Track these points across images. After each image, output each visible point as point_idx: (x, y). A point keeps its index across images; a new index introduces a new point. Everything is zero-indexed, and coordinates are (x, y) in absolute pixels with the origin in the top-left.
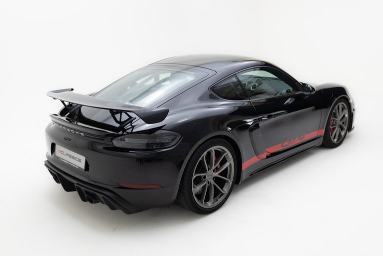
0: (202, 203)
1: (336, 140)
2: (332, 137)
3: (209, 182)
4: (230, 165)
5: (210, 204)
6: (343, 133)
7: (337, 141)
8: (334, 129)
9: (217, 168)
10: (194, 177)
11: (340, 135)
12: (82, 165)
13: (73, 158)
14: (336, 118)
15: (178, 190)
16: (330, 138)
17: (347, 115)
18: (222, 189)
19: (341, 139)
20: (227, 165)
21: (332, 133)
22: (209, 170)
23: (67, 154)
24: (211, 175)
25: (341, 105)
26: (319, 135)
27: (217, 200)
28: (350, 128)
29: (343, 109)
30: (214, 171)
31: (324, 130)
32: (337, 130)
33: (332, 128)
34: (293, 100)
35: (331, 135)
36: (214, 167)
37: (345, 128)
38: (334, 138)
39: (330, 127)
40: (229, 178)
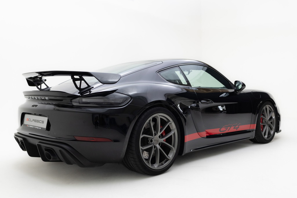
0: (149, 163)
1: (266, 136)
2: (263, 133)
3: (155, 146)
4: (174, 134)
5: (156, 166)
6: (272, 132)
7: (267, 138)
8: (264, 126)
9: (162, 134)
10: (141, 136)
11: (269, 133)
12: (44, 126)
13: (38, 121)
14: (265, 117)
15: (126, 146)
16: (261, 134)
17: (274, 117)
18: (167, 155)
19: (271, 137)
20: (172, 133)
21: (263, 129)
22: (155, 135)
23: (34, 120)
24: (157, 140)
25: (268, 106)
26: (251, 128)
27: (162, 164)
28: (277, 130)
29: (270, 112)
30: (160, 137)
31: (256, 125)
32: (267, 128)
33: (262, 125)
34: (228, 94)
35: (262, 131)
36: (159, 134)
37: (274, 128)
38: (265, 135)
39: (261, 124)
40: (174, 146)
